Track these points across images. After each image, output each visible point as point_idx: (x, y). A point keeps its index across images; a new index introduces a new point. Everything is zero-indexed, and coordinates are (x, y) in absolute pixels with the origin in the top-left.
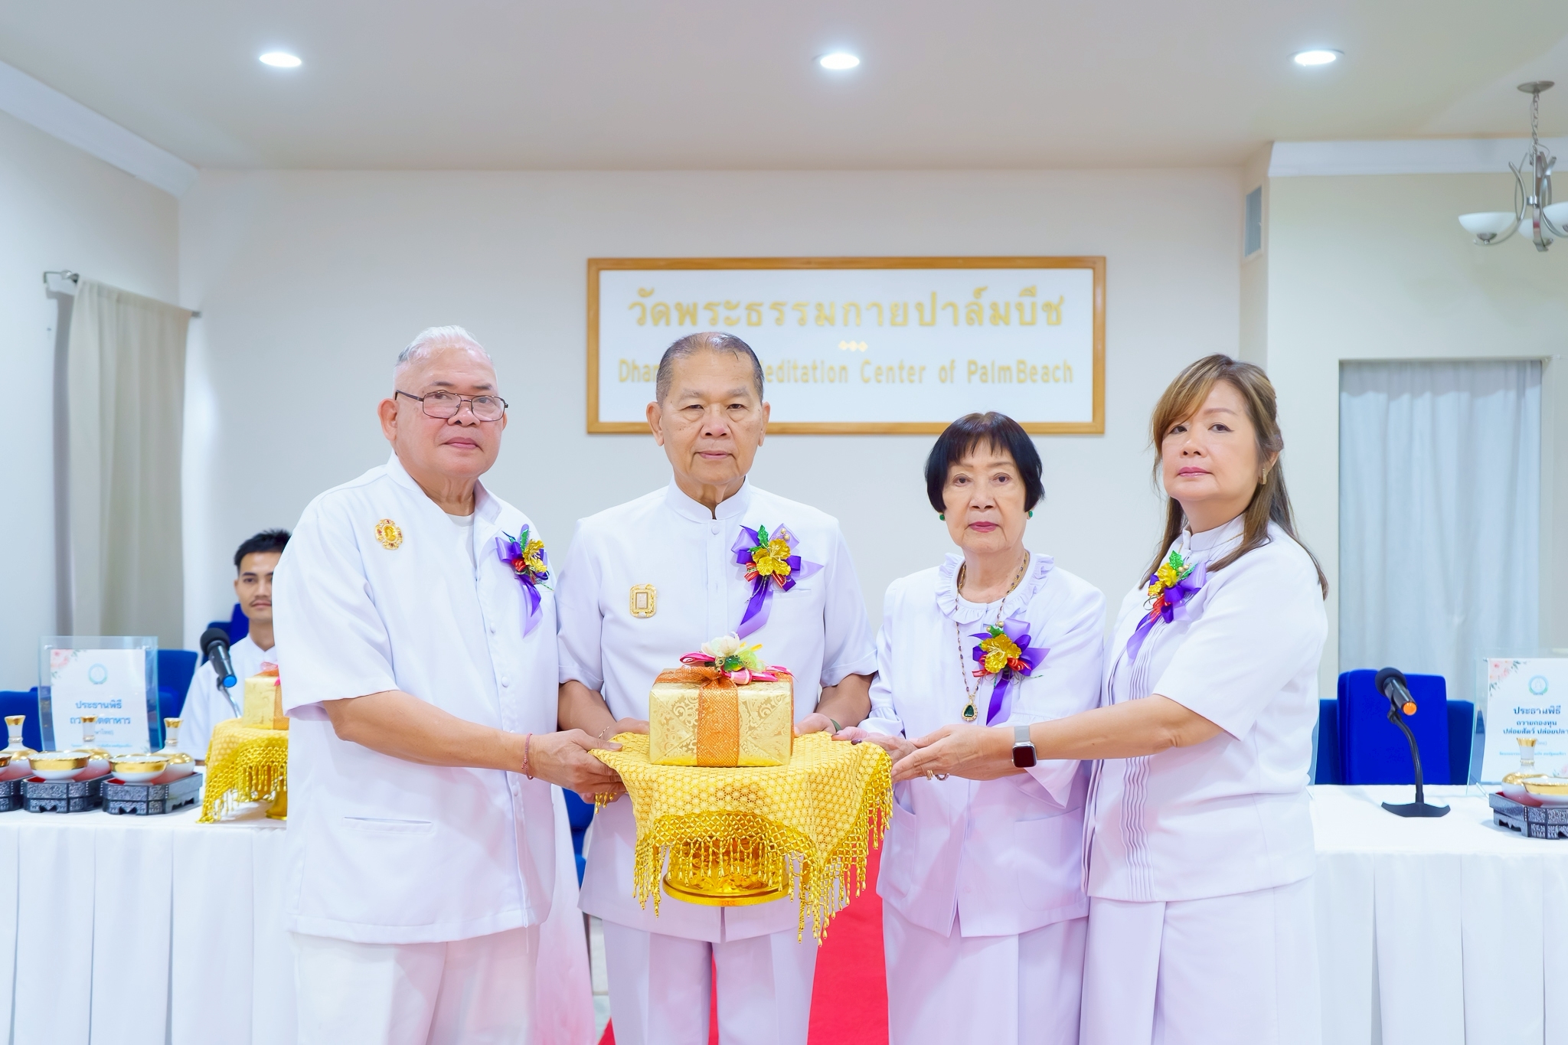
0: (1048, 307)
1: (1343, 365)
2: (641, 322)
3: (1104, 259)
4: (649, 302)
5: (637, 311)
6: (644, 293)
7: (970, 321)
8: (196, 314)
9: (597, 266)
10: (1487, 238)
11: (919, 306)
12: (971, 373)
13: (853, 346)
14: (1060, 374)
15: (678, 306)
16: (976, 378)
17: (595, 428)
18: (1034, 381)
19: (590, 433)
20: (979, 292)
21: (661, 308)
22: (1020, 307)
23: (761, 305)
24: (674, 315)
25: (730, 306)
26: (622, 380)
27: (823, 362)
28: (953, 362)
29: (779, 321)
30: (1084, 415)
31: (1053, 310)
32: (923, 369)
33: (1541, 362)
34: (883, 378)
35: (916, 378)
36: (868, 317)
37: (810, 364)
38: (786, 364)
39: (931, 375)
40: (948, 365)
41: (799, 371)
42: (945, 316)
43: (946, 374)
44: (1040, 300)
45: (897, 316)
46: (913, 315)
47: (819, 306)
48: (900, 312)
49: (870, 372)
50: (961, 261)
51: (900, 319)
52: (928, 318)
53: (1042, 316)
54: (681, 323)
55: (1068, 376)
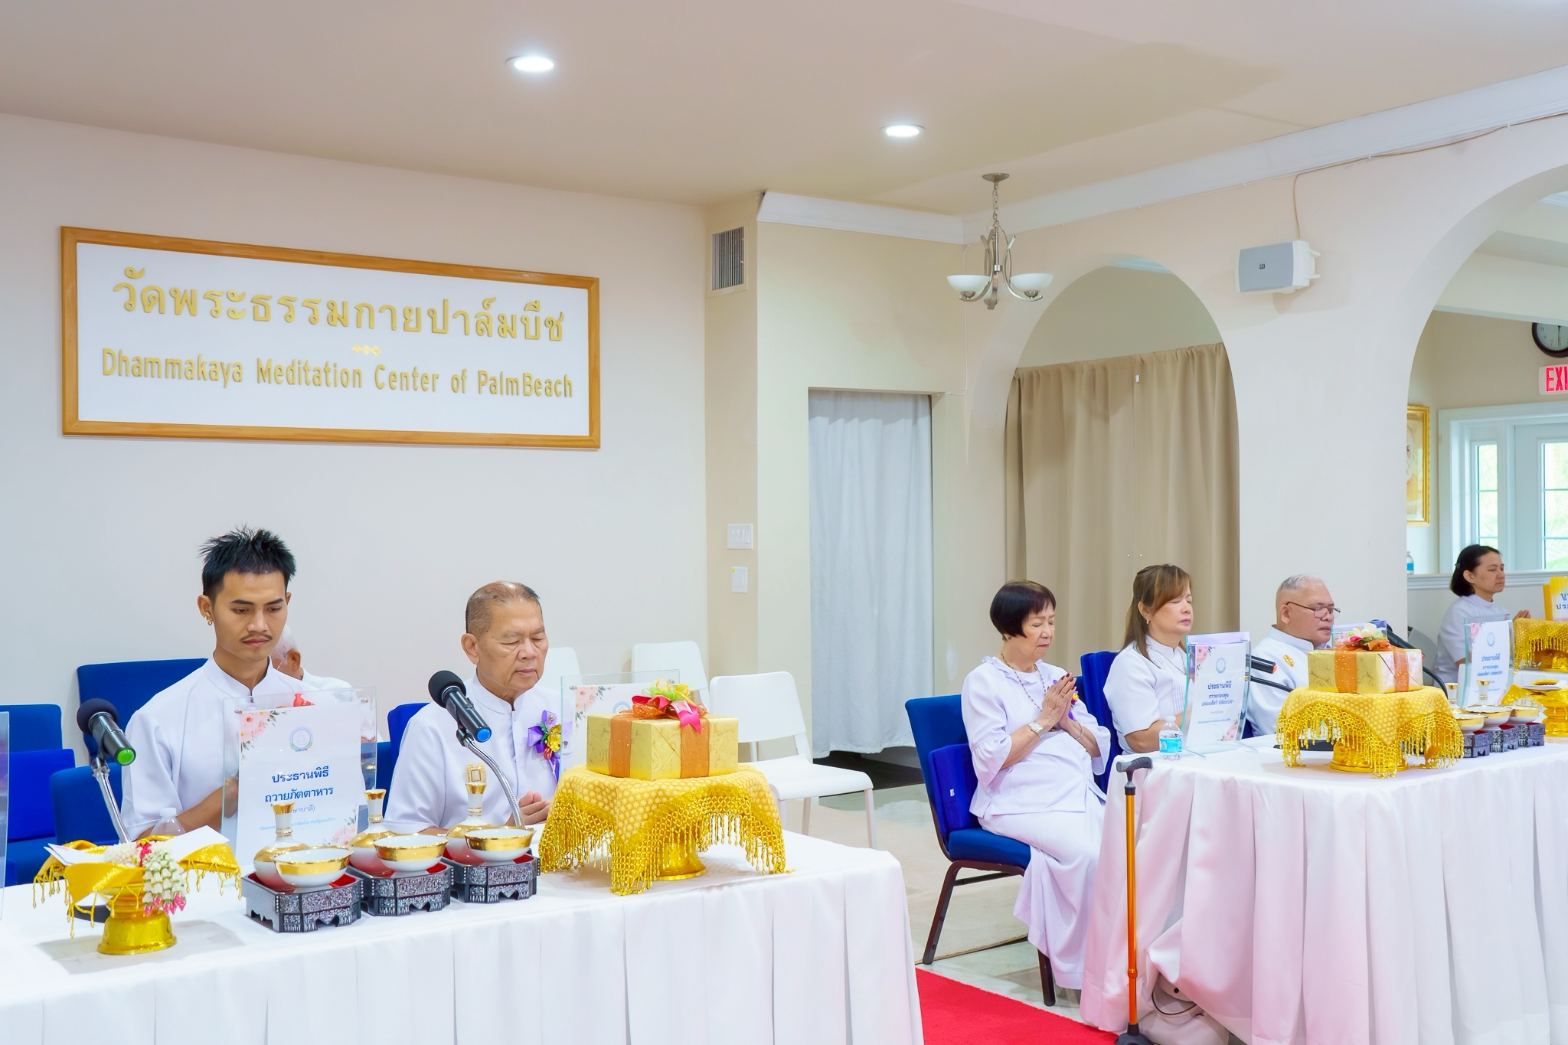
0: (550, 323)
1: (812, 392)
2: (129, 307)
3: (597, 280)
4: (138, 285)
5: (124, 295)
6: (130, 273)
7: (480, 332)
9: (72, 236)
10: (969, 295)
11: (432, 313)
12: (481, 384)
13: (366, 349)
14: (560, 388)
15: (174, 293)
16: (485, 389)
17: (72, 428)
18: (538, 394)
19: (66, 433)
20: (487, 304)
21: (152, 293)
22: (524, 320)
23: (268, 298)
24: (169, 303)
25: (231, 296)
26: (107, 373)
27: (335, 365)
28: (464, 372)
29: (288, 318)
30: (583, 431)
31: (554, 326)
32: (435, 377)
33: (930, 397)
34: (397, 384)
35: (429, 386)
36: (381, 320)
37: (322, 366)
38: (297, 365)
39: (443, 384)
40: (459, 375)
41: (311, 375)
42: (456, 324)
43: (458, 383)
44: (543, 315)
45: (410, 321)
46: (426, 321)
47: (331, 306)
48: (413, 317)
49: (383, 377)
50: (472, 270)
51: (412, 325)
52: (439, 326)
53: (544, 331)
54: (177, 313)
55: (568, 391)
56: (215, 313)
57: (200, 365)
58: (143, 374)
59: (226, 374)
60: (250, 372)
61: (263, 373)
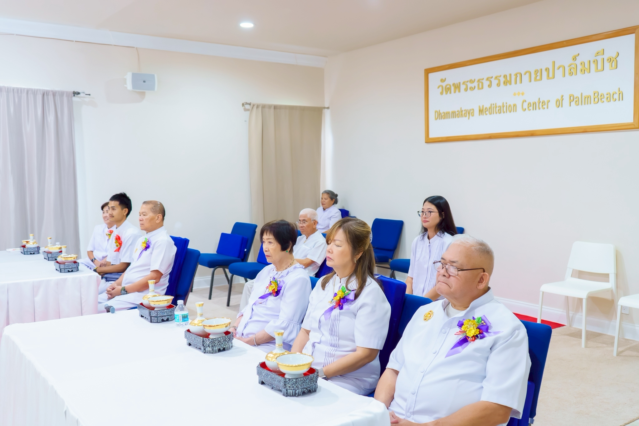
0: (610, 60)
2: (442, 93)
4: (445, 84)
5: (441, 89)
6: (443, 81)
7: (571, 74)
8: (328, 108)
9: (428, 71)
11: (547, 70)
12: (571, 101)
14: (616, 96)
15: (454, 85)
16: (573, 104)
17: (429, 141)
18: (602, 102)
19: (426, 143)
20: (575, 57)
21: (448, 86)
22: (596, 62)
23: (483, 79)
24: (453, 89)
25: (472, 81)
26: (436, 119)
27: (506, 103)
28: (562, 96)
29: (490, 86)
30: (630, 120)
31: (614, 62)
32: (549, 101)
34: (531, 108)
35: (545, 106)
36: (526, 78)
37: (501, 105)
38: (492, 106)
39: (552, 104)
40: (560, 98)
41: (497, 109)
42: (559, 73)
43: (559, 103)
44: (606, 57)
45: (538, 75)
46: (545, 74)
47: (505, 76)
48: (539, 74)
49: (526, 105)
50: (565, 43)
51: (538, 78)
52: (551, 75)
53: (607, 65)
54: (455, 92)
55: (621, 96)
56: (466, 90)
57: (462, 111)
58: (445, 118)
59: (469, 114)
60: (477, 112)
61: (481, 111)
